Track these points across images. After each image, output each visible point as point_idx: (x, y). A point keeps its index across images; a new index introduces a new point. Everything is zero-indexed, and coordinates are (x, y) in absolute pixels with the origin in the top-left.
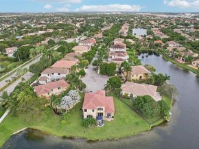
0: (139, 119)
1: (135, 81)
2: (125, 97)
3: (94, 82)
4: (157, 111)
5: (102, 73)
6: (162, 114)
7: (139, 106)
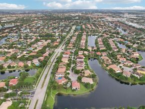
0: (86, 89)
1: (86, 77)
2: (83, 83)
3: (73, 77)
4: (91, 86)
5: (75, 73)
6: (92, 88)
7: (87, 85)
